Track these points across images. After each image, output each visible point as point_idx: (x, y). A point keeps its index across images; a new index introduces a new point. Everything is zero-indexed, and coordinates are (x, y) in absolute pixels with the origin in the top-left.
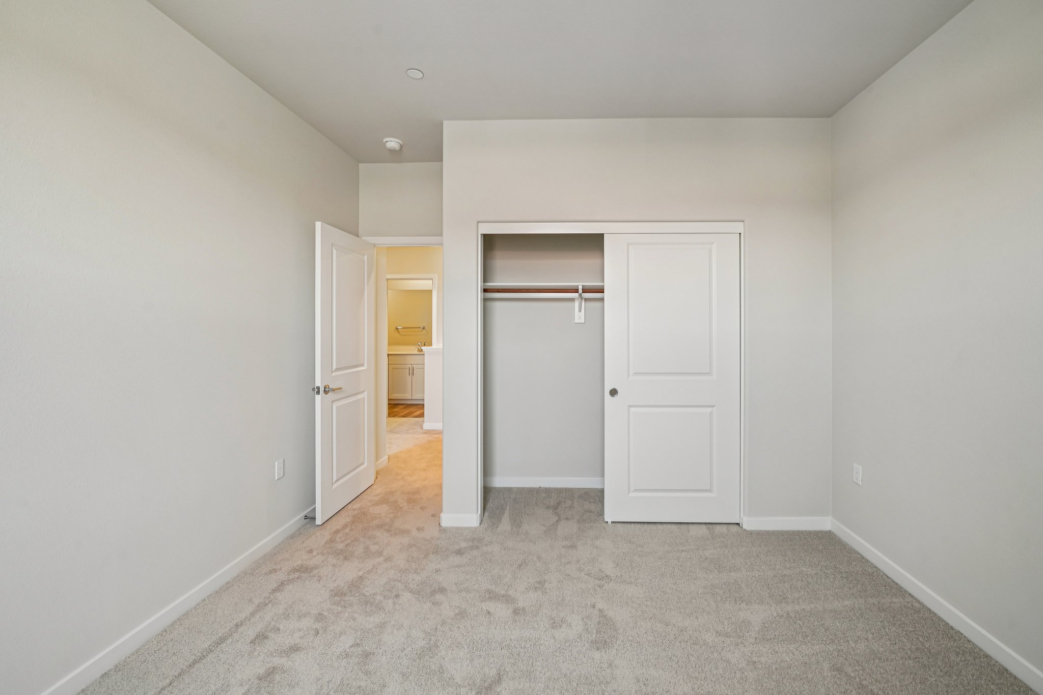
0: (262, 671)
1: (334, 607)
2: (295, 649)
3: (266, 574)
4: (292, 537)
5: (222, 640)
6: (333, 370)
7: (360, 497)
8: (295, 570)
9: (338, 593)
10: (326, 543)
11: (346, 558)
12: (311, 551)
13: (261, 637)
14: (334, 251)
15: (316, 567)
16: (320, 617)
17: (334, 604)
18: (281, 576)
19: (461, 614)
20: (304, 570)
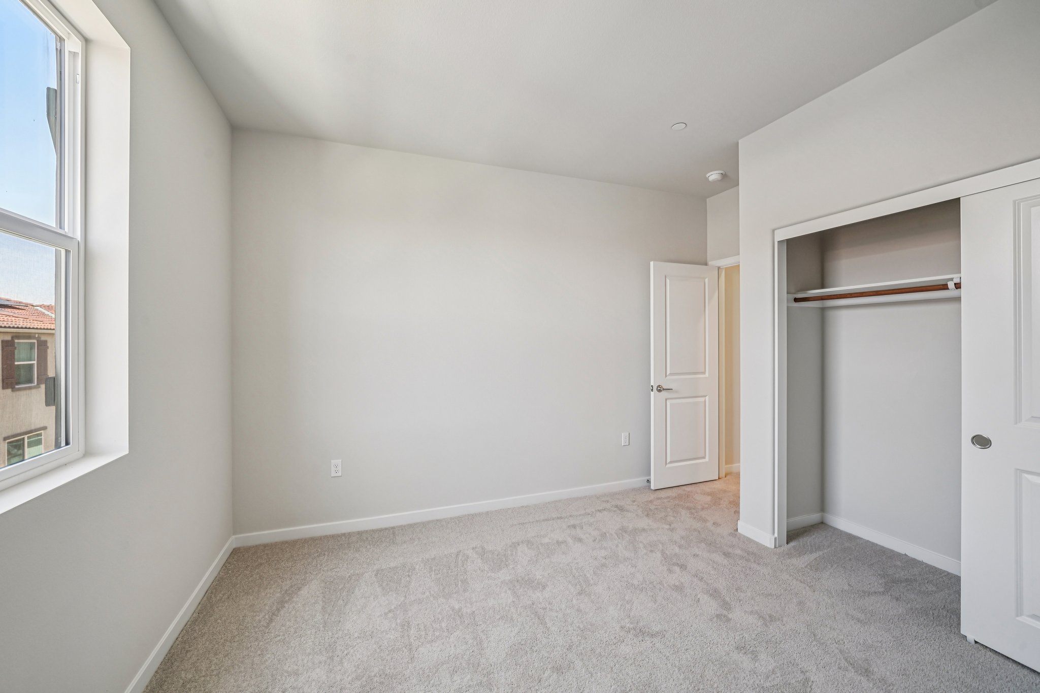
0: (560, 540)
1: (615, 535)
2: (580, 540)
3: (603, 501)
4: (634, 490)
5: (561, 518)
6: (667, 374)
7: (698, 484)
8: (616, 506)
9: (623, 530)
10: (647, 502)
11: (647, 515)
12: (634, 501)
13: (574, 526)
14: (668, 281)
15: (628, 511)
16: (604, 535)
17: (616, 533)
18: (608, 506)
19: (679, 588)
20: (621, 509)
